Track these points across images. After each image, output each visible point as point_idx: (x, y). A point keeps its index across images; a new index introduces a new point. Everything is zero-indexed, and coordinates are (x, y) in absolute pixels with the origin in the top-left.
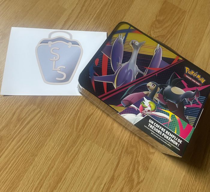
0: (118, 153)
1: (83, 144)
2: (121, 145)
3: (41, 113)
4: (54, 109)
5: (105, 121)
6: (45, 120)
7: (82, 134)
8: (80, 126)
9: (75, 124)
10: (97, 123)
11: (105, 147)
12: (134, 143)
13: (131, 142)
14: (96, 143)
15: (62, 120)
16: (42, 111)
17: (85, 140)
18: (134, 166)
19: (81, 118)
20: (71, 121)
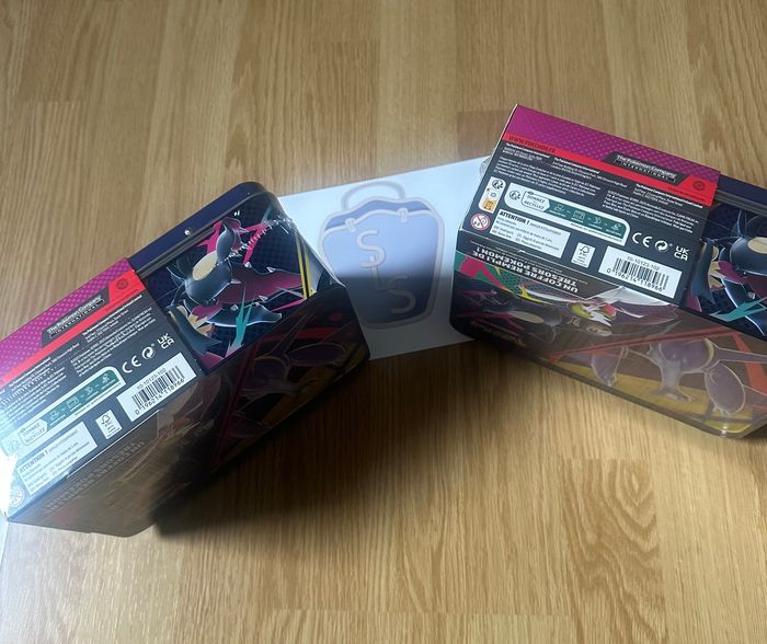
0: (565, 604)
1: (461, 634)
2: (560, 582)
3: (308, 619)
4: (337, 590)
5: (485, 542)
6: (330, 630)
7: (444, 610)
8: (428, 595)
9: (414, 596)
10: (467, 558)
11: (522, 607)
12: (591, 555)
13: (582, 556)
14: (496, 612)
15: (373, 607)
16: (309, 613)
17: (462, 621)
18: (624, 612)
19: (419, 572)
20: (397, 593)
